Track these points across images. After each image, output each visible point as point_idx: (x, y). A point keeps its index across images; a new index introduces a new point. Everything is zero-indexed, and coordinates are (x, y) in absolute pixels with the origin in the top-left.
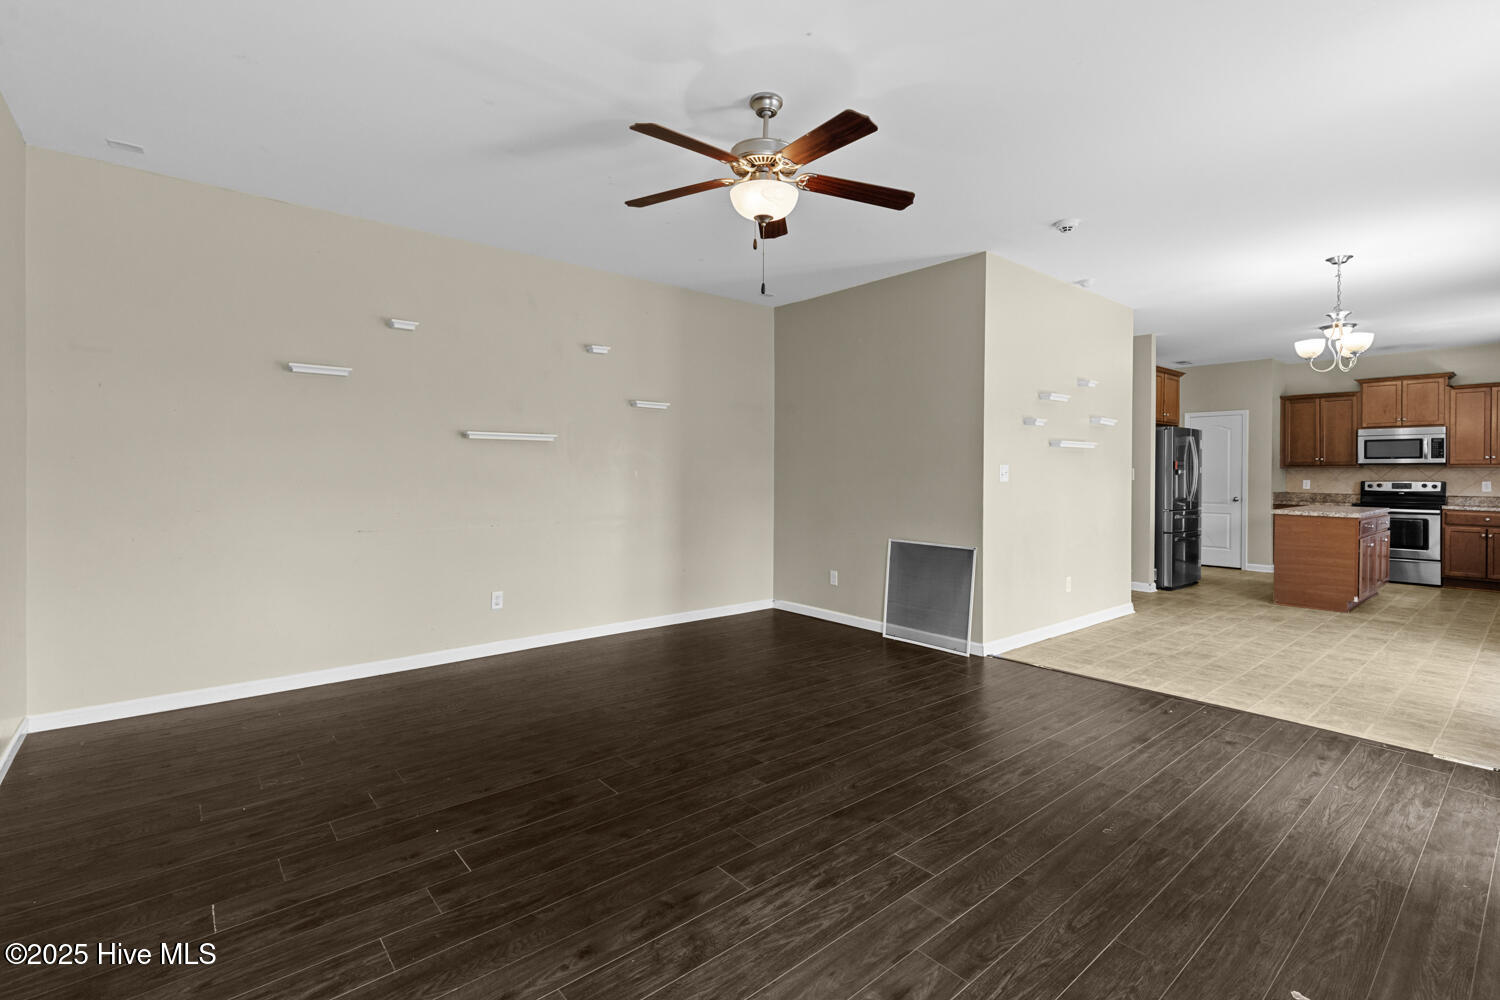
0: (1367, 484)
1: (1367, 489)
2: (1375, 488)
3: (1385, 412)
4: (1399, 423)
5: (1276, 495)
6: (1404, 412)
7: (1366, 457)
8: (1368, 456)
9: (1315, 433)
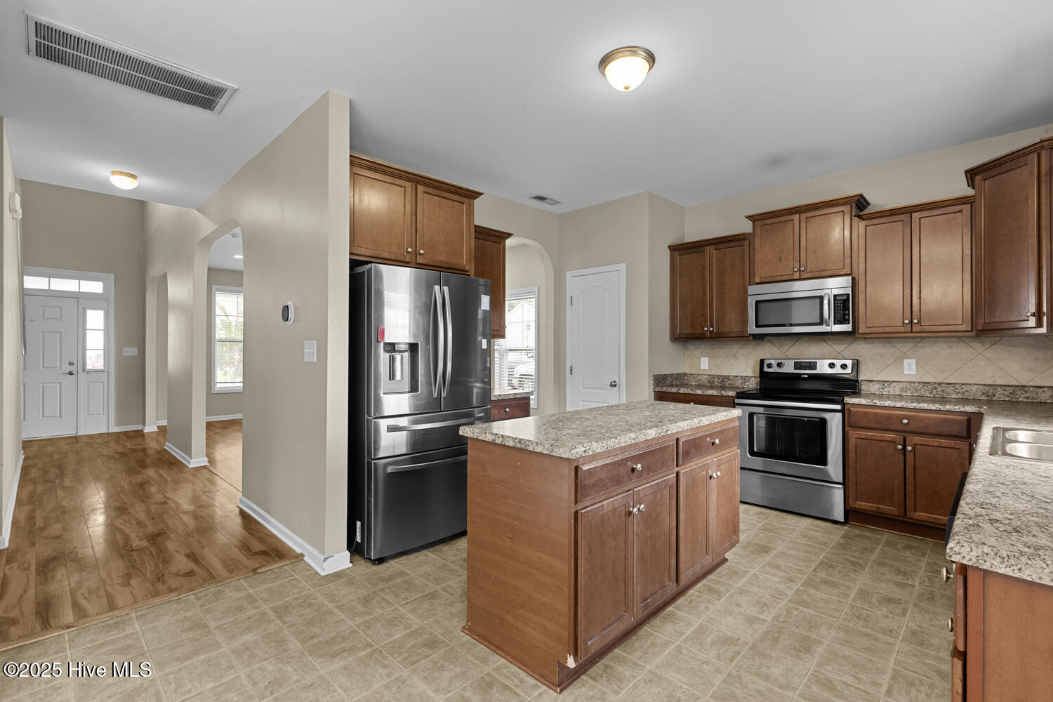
0: (766, 362)
1: (766, 369)
2: (775, 369)
3: (780, 259)
4: (796, 275)
5: (659, 380)
6: (803, 259)
7: (757, 326)
8: (760, 323)
9: (704, 293)
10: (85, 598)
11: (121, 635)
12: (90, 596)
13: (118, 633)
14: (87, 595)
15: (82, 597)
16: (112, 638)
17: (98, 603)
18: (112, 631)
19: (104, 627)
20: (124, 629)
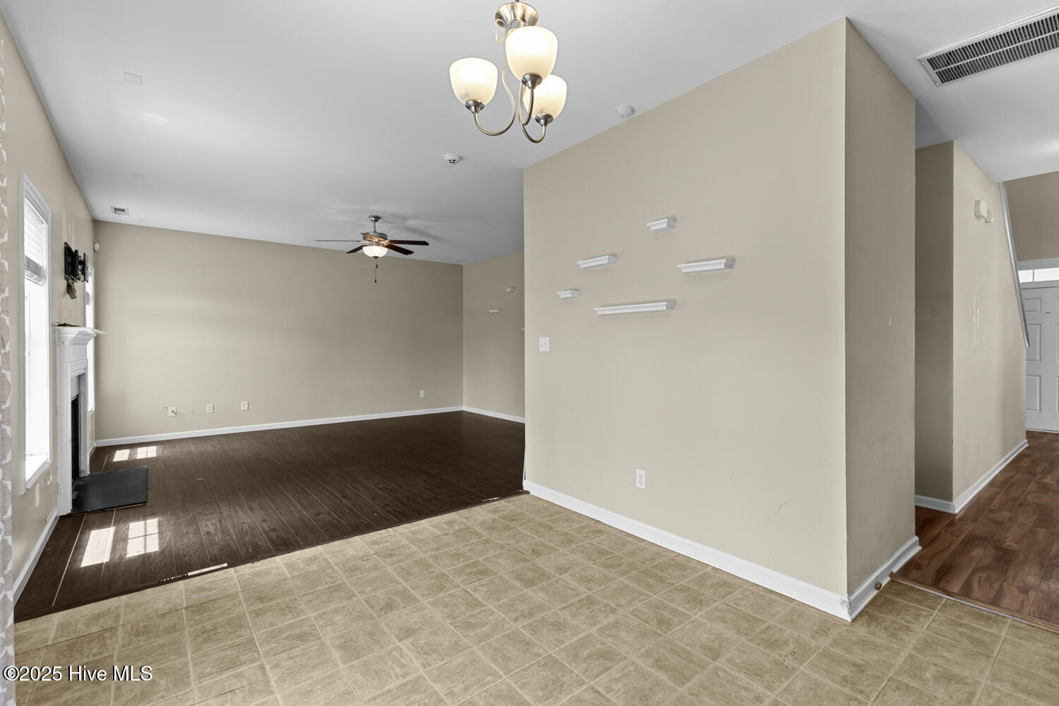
10: (979, 581)
11: (985, 629)
12: (984, 582)
13: (983, 626)
14: (982, 580)
15: (978, 579)
16: (975, 625)
17: (986, 592)
18: (980, 621)
19: (976, 613)
20: (991, 627)
